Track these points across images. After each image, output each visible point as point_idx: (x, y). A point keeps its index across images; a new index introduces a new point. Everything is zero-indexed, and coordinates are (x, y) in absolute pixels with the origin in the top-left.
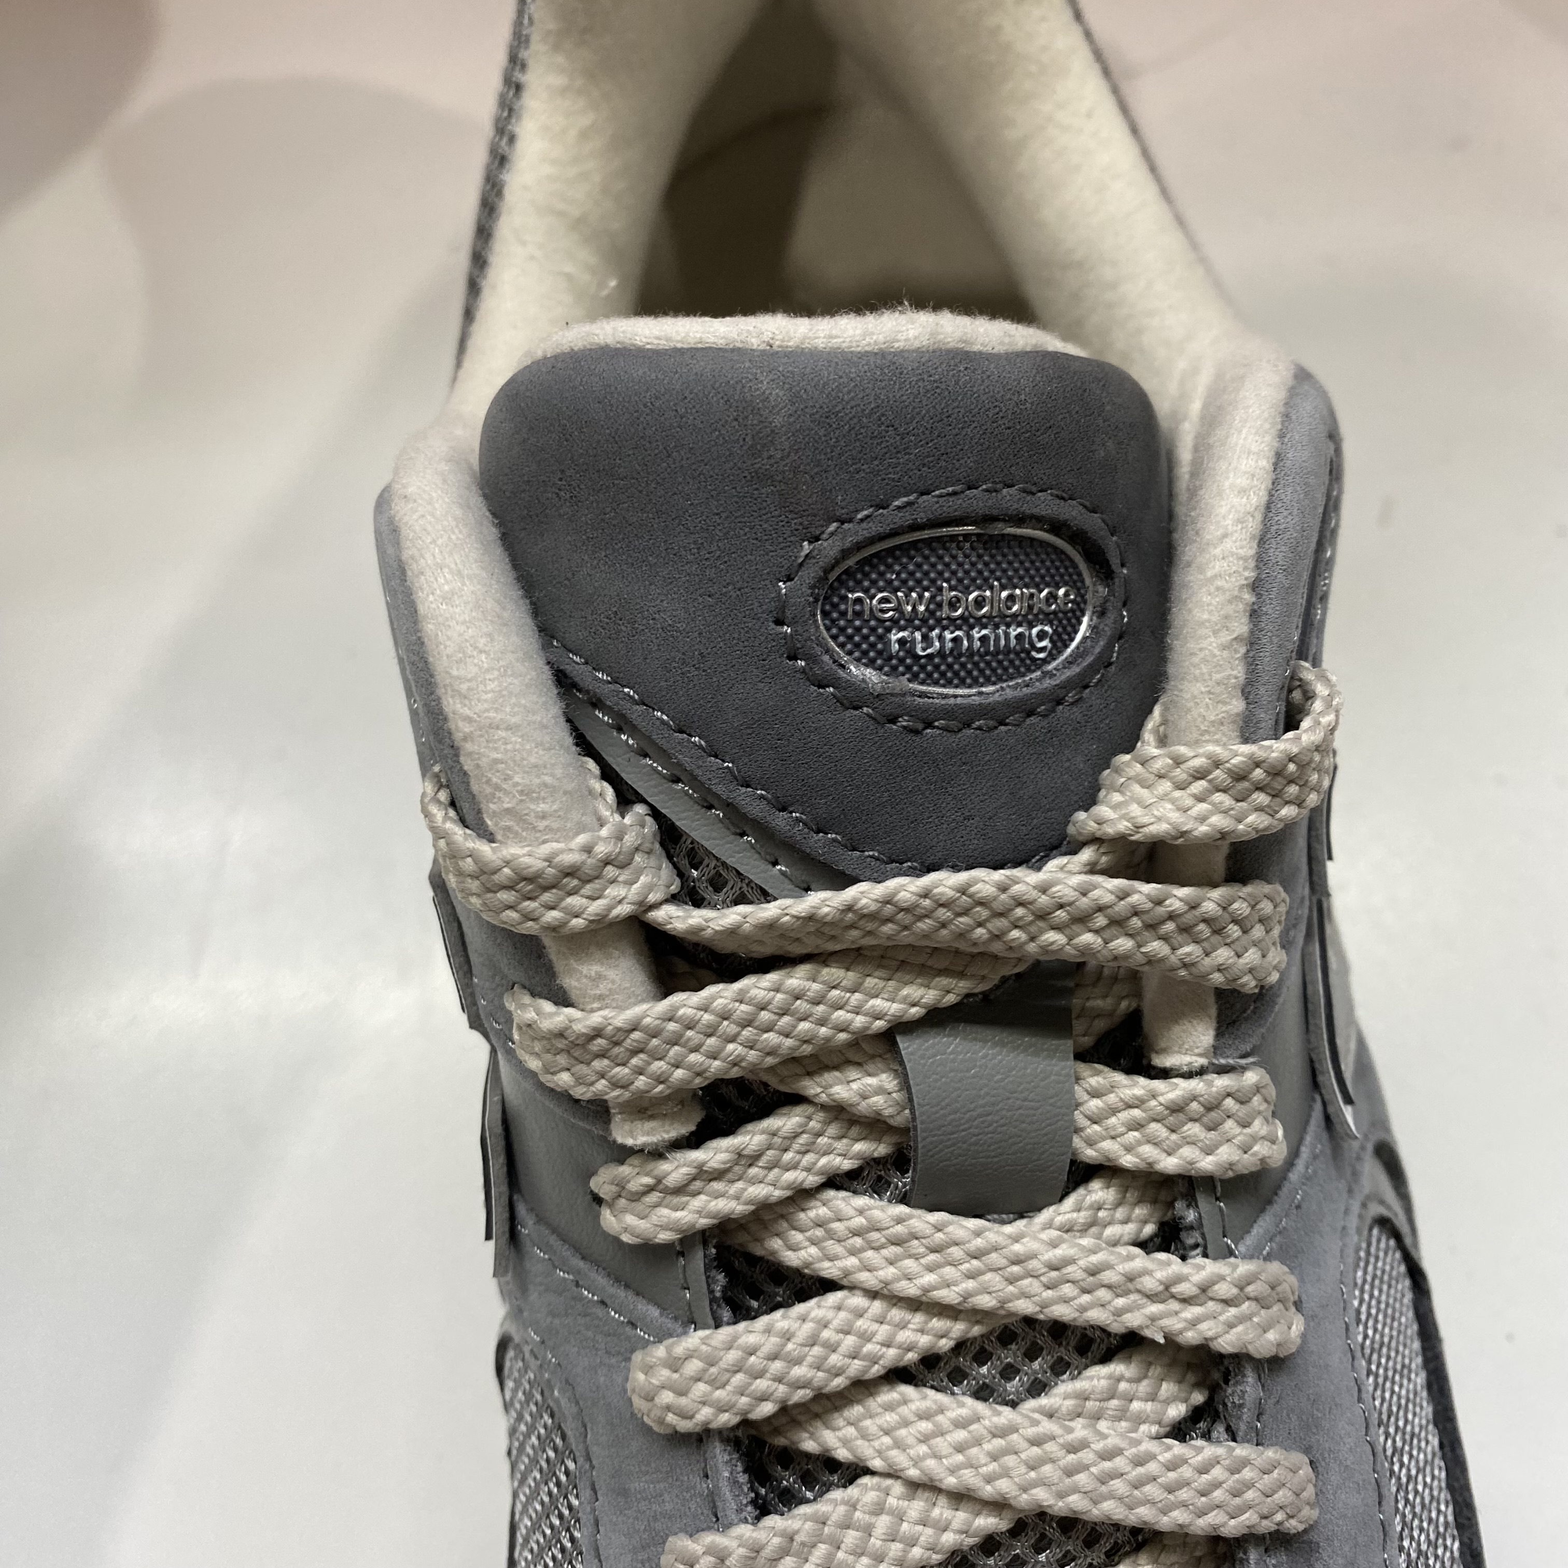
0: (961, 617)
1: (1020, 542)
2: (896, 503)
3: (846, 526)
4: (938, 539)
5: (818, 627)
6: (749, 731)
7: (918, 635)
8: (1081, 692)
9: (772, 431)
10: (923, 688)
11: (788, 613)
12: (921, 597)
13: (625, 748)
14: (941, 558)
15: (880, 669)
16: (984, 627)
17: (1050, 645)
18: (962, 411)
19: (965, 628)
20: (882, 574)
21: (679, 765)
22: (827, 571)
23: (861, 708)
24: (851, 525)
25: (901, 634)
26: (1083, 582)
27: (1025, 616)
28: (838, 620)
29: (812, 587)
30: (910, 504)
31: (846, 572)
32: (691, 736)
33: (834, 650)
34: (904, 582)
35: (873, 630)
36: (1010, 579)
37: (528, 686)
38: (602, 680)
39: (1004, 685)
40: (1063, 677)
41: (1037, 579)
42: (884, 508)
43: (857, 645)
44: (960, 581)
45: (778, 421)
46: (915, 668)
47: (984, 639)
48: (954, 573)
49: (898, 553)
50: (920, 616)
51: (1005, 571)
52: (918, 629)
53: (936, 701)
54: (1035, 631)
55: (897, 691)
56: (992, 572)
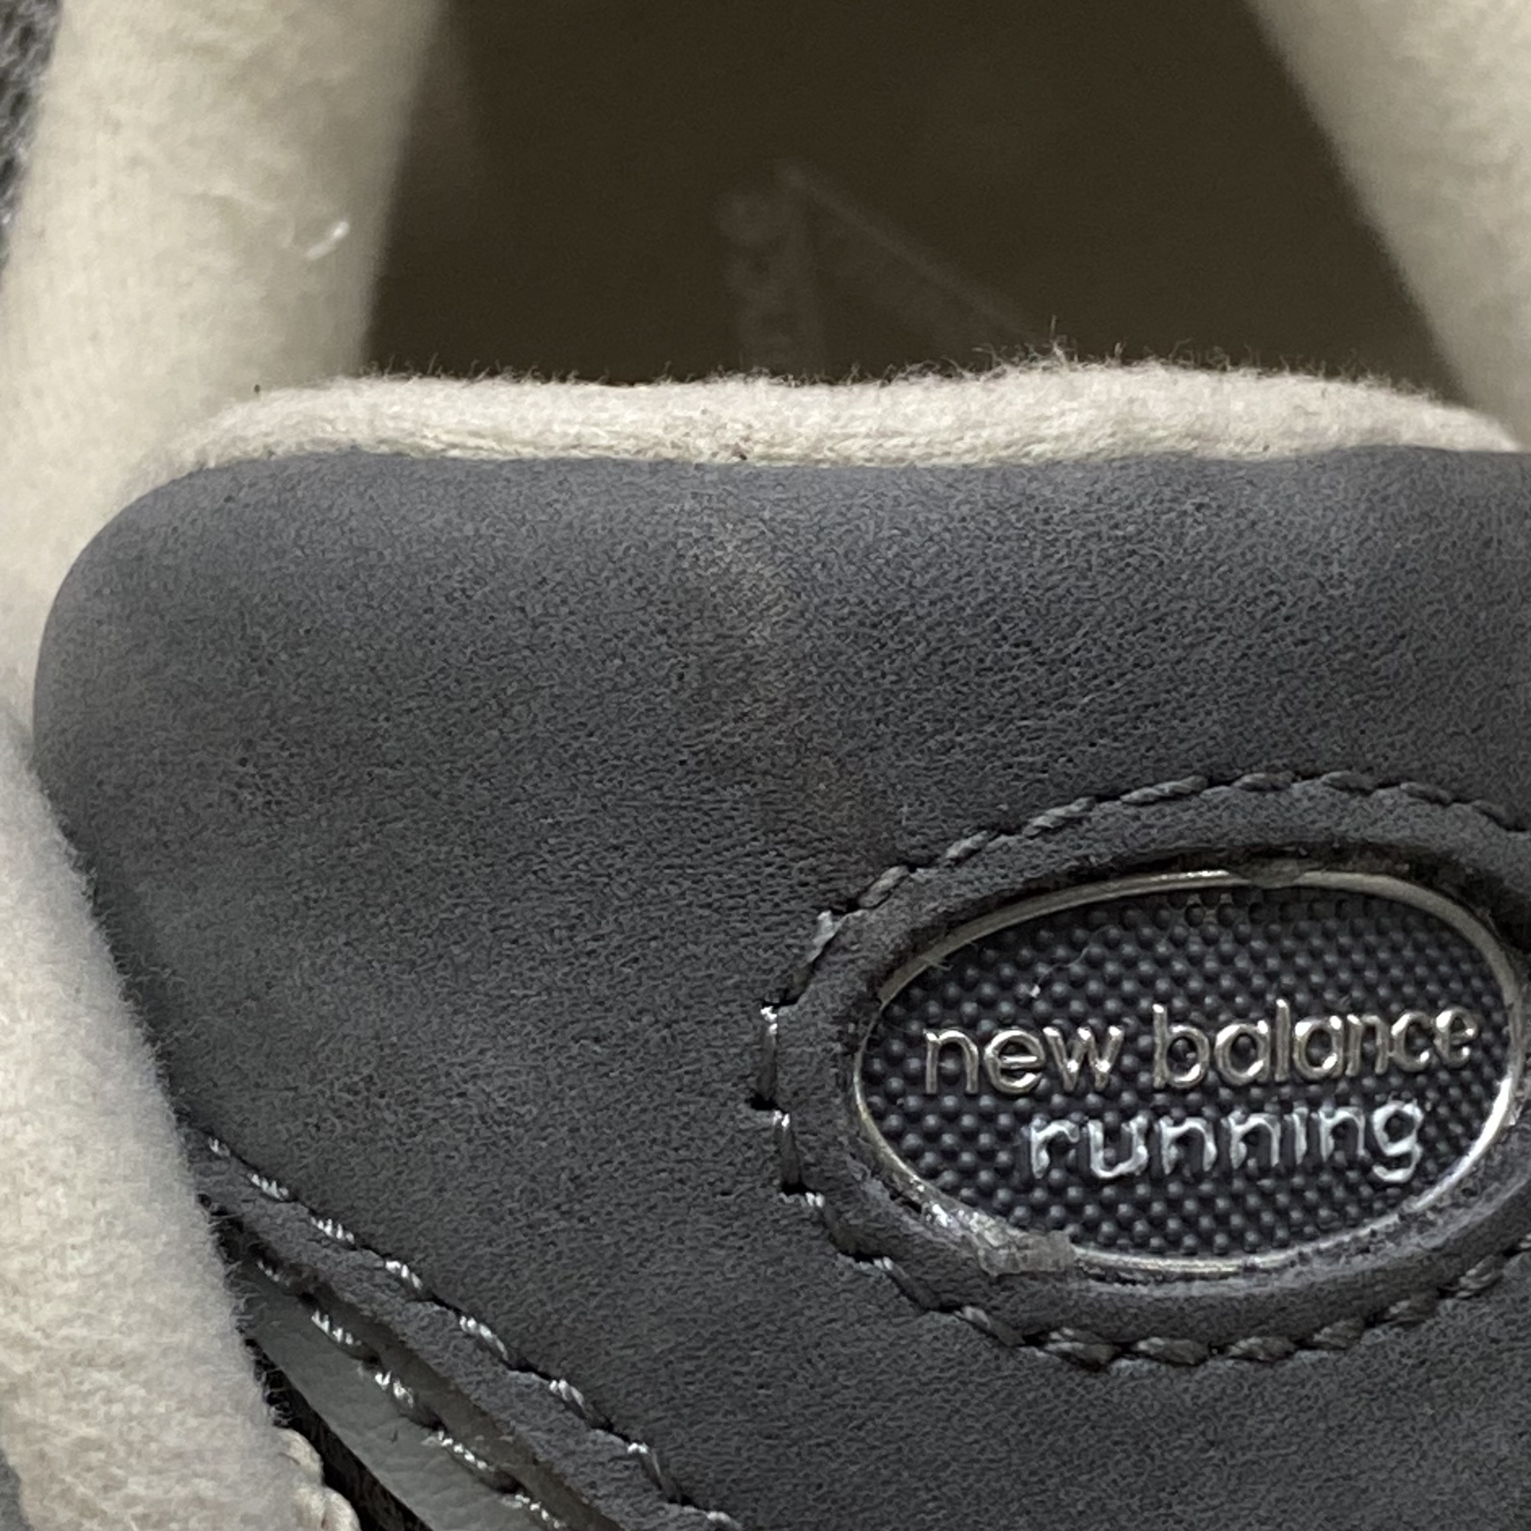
0: (1200, 1085)
1: (1340, 904)
2: (1040, 821)
3: (921, 874)
4: (1138, 901)
5: (856, 1113)
6: (688, 1366)
7: (1095, 1130)
8: (1499, 1266)
9: (748, 658)
10: (1111, 1258)
11: (783, 1081)
12: (1100, 1038)
13: (386, 1406)
14: (1147, 945)
15: (1005, 1211)
16: (1256, 1108)
17: (1418, 1151)
18: (1193, 605)
19: (1208, 1111)
20: (1006, 986)
21: (521, 1448)
22: (876, 980)
23: (959, 1307)
24: (933, 871)
25: (1054, 1129)
26: (1497, 995)
27: (1352, 1080)
28: (903, 1094)
29: (841, 1020)
30: (1071, 822)
31: (921, 981)
32: (548, 1377)
33: (893, 1169)
34: (1061, 1003)
35: (987, 1118)
36: (1316, 992)
37: (160, 1260)
38: (333, 1240)
39: (1307, 1249)
40: (1453, 1229)
41: (1383, 992)
42: (1009, 833)
43: (950, 1155)
44: (1195, 999)
45: (761, 635)
46: (1090, 1210)
47: (1254, 1138)
48: (1179, 981)
49: (1044, 934)
50: (1099, 1084)
51: (1302, 974)
52: (1096, 1114)
53: (1142, 1290)
54: (1380, 1116)
55: (1048, 1266)
56: (1272, 977)
